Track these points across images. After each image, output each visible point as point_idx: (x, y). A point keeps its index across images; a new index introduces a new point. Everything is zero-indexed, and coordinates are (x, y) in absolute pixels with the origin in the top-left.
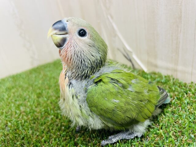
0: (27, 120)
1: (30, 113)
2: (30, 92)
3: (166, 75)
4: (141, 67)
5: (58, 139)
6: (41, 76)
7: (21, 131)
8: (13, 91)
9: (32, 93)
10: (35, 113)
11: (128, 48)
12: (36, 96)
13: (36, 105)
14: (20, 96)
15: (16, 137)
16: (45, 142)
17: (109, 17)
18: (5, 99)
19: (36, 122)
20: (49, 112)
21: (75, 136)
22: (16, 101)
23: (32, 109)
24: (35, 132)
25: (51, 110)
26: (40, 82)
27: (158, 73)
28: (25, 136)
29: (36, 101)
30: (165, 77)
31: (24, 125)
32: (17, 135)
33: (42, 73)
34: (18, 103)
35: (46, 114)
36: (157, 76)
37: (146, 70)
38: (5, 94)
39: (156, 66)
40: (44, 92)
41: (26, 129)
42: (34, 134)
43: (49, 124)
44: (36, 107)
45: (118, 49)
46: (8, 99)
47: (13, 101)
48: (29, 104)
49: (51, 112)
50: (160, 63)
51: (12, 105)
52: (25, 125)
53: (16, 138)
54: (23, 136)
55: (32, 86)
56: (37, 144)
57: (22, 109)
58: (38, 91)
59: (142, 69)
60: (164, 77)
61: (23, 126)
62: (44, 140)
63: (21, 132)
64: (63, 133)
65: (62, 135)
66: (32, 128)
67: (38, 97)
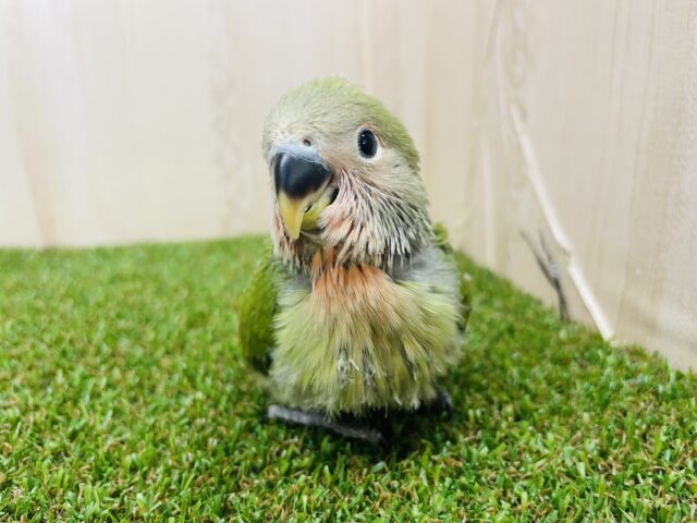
0: (118, 382)
1: (140, 362)
2: (175, 305)
3: (685, 371)
4: (592, 318)
5: (177, 472)
6: (234, 266)
7: (80, 410)
8: (129, 286)
9: (177, 309)
10: (154, 369)
11: (559, 235)
12: (184, 320)
13: (171, 345)
14: (142, 306)
15: (54, 422)
16: (133, 469)
17: (515, 112)
18: (92, 302)
19: (141, 400)
20: (199, 379)
21: (240, 483)
22: (119, 316)
23: (151, 354)
24: (121, 428)
25: (206, 374)
26: (223, 282)
27: (656, 354)
28: (82, 429)
29: (176, 333)
30: (680, 376)
31: (99, 395)
32: (60, 418)
33: (243, 259)
34: (122, 324)
35: (185, 381)
36: (644, 365)
37: (607, 333)
38: (100, 289)
39: (651, 326)
40: (216, 312)
41: (99, 408)
42: (115, 433)
43: (175, 416)
44: (168, 353)
45: (524, 235)
46: (99, 305)
47: (113, 314)
48: (151, 336)
49: (203, 380)
50: (669, 316)
51: (102, 325)
52: (103, 394)
53: (55, 427)
54: (77, 427)
55: (191, 288)
56: (103, 468)
57: (124, 344)
58: (201, 307)
59: (596, 327)
60: (672, 375)
61: (95, 395)
62: (133, 462)
63: (78, 412)
64: (203, 460)
65: (197, 465)
66: (117, 413)
67: (191, 325)
